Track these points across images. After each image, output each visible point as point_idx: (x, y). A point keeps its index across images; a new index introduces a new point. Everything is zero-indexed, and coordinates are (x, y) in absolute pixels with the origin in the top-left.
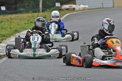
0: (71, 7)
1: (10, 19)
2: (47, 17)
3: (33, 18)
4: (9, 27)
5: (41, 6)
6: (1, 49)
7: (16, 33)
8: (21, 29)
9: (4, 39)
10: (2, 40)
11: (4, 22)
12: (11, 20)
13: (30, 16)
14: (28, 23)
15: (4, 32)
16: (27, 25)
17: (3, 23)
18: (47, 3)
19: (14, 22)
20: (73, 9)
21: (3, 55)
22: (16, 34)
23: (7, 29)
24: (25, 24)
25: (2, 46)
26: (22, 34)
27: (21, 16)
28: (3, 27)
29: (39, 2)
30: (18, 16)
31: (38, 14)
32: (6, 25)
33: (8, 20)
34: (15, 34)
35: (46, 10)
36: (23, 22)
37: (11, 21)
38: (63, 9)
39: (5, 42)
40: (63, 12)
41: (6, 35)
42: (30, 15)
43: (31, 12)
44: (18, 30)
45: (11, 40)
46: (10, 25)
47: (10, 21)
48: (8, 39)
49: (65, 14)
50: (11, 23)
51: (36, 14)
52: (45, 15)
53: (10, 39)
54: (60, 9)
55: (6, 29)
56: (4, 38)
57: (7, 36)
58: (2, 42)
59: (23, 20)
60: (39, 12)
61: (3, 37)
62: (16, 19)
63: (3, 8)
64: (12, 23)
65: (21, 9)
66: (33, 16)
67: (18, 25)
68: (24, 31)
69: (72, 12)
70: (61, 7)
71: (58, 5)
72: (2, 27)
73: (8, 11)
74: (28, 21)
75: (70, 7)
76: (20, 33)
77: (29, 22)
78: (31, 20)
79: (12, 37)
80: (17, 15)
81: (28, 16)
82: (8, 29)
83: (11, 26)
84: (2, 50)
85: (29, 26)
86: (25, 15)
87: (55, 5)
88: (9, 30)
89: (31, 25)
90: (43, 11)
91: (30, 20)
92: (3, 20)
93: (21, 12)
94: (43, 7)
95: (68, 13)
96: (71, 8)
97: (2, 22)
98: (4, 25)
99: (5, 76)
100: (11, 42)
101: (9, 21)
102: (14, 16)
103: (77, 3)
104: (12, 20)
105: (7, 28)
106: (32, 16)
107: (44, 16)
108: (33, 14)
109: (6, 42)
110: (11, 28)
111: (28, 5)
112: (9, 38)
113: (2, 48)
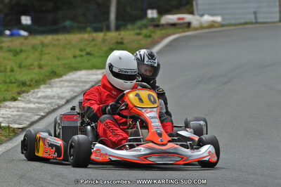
0: (183, 19)
1: (40, 46)
2: (125, 42)
3: (93, 43)
4: (36, 63)
5: (113, 16)
6: (17, 115)
7: (51, 79)
8: (65, 68)
9: (23, 92)
10: (19, 93)
11: (25, 51)
12: (43, 46)
13: (86, 40)
14: (81, 56)
15: (24, 76)
16: (79, 59)
17: (23, 55)
18: (129, 9)
19: (49, 53)
20: (186, 25)
21: (19, 129)
22: (52, 81)
23: (32, 67)
24: (75, 57)
25: (18, 108)
26: (66, 81)
27: (66, 39)
28: (23, 64)
29: (108, 7)
30: (58, 40)
31: (105, 35)
32: (31, 58)
33: (34, 48)
34: (49, 82)
35: (125, 26)
36: (69, 53)
37: (42, 51)
38: (163, 25)
39: (25, 98)
40: (163, 32)
41: (28, 83)
42: (86, 36)
43: (89, 29)
44: (57, 72)
45: (40, 94)
46: (40, 60)
47: (39, 50)
48: (33, 93)
49: (168, 35)
50: (42, 53)
51: (100, 35)
52: (122, 38)
53: (38, 92)
54: (156, 23)
55: (29, 67)
56: (24, 89)
57: (30, 86)
58: (19, 98)
59: (69, 49)
60: (108, 29)
61: (21, 86)
62: (54, 46)
63: (26, 20)
64: (45, 54)
65: (68, 23)
66: (93, 40)
67: (58, 59)
68: (71, 74)
69: (184, 32)
70: (159, 20)
71: (152, 14)
72: (20, 64)
73: (36, 27)
74: (81, 50)
75: (179, 19)
76: (61, 79)
77: (84, 53)
78: (88, 50)
79: (42, 87)
80: (56, 37)
81: (82, 40)
82: (34, 69)
83: (43, 62)
84: (17, 117)
85: (82, 62)
86: (74, 38)
87: (146, 14)
88: (37, 70)
89: (89, 60)
90: (118, 28)
91: (85, 49)
92: (23, 48)
93: (66, 30)
94: (117, 18)
95: (173, 34)
96: (181, 21)
97: (21, 51)
98: (26, 59)
99: (22, 177)
100: (39, 98)
101: (37, 50)
102: (48, 38)
103: (195, 12)
104: (44, 49)
105: (32, 65)
106: (91, 39)
107: (119, 41)
108: (95, 35)
109: (28, 98)
110: (40, 67)
111: (84, 15)
112: (36, 90)
113: (18, 111)
